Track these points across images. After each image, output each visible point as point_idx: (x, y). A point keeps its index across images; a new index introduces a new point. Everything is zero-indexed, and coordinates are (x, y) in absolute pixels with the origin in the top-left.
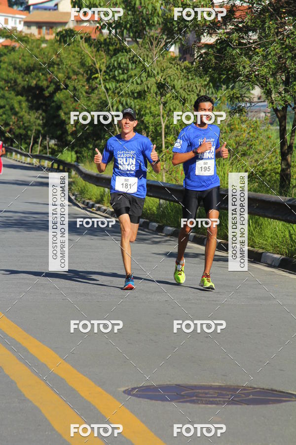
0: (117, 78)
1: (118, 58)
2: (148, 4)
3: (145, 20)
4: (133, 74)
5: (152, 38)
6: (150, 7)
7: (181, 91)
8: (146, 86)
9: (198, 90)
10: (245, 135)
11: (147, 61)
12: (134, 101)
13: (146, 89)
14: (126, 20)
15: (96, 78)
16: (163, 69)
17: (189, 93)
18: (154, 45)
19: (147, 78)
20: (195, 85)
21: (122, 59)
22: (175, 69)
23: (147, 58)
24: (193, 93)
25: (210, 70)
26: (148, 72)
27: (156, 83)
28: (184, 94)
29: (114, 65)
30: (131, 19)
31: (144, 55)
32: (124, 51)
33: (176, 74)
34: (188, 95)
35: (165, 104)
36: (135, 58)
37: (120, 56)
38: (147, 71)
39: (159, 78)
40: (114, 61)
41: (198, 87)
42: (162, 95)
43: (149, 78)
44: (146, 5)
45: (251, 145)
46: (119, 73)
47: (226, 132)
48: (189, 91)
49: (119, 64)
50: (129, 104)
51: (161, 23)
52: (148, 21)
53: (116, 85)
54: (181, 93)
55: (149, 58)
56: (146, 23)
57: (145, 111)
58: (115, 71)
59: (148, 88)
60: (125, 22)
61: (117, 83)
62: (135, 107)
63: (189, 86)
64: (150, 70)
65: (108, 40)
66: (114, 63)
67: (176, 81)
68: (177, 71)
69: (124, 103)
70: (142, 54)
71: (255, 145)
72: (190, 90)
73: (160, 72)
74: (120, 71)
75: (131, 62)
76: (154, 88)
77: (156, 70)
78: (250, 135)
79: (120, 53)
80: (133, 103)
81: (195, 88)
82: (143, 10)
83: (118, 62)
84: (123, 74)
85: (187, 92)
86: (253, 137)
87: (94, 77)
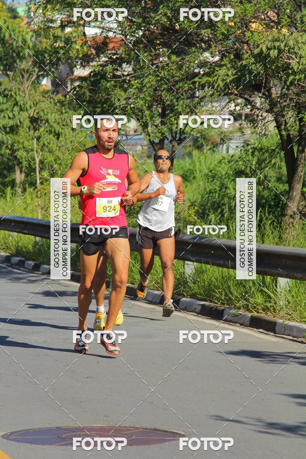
2: (18, 36)
3: (15, 53)
4: (5, 108)
5: (23, 71)
6: (20, 39)
7: (55, 125)
8: (18, 121)
11: (19, 94)
12: (6, 136)
13: (19, 123)
16: (35, 103)
17: (63, 127)
18: (26, 78)
19: (19, 113)
20: (69, 119)
22: (49, 103)
23: (19, 92)
24: (67, 127)
25: (84, 104)
26: (21, 106)
27: (29, 117)
28: (58, 128)
30: (1, 51)
31: (15, 88)
33: (49, 107)
34: (62, 129)
35: (38, 138)
38: (19, 105)
39: (31, 112)
41: (72, 121)
42: (35, 129)
43: (21, 113)
44: (16, 37)
48: (63, 125)
51: (32, 55)
52: (18, 54)
54: (55, 127)
55: (21, 92)
56: (17, 55)
57: (17, 146)
59: (20, 122)
63: (63, 120)
64: (22, 104)
67: (49, 115)
68: (50, 105)
70: (13, 87)
72: (64, 123)
73: (32, 105)
75: (3, 95)
76: (27, 123)
77: (29, 103)
80: (5, 138)
81: (69, 122)
82: (13, 42)
85: (61, 125)
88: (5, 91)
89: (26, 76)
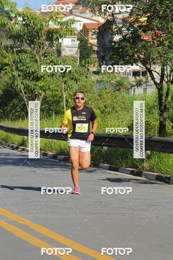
0: (19, 69)
1: (19, 57)
2: (38, 23)
3: (36, 33)
4: (30, 66)
5: (39, 44)
7: (75, 74)
9: (86, 73)
10: (109, 101)
11: (54, 56)
12: (30, 82)
14: (24, 33)
15: (6, 69)
17: (80, 75)
20: (84, 70)
21: (22, 57)
22: (72, 61)
23: (54, 54)
24: (83, 75)
26: (55, 63)
28: (77, 76)
29: (17, 61)
30: (27, 32)
31: (52, 52)
32: (23, 52)
33: (73, 63)
34: (80, 76)
35: (65, 83)
36: (46, 54)
37: (21, 55)
38: (54, 62)
40: (17, 58)
41: (86, 72)
44: (37, 23)
45: (114, 108)
46: (20, 65)
47: (98, 100)
48: (80, 74)
49: (20, 60)
50: (27, 84)
51: (46, 34)
52: (38, 33)
53: (18, 73)
54: (76, 75)
55: (55, 54)
56: (37, 34)
57: (45, 88)
58: (18, 65)
60: (24, 34)
61: (19, 72)
62: (31, 86)
63: (80, 71)
64: (55, 62)
65: (12, 46)
66: (17, 60)
69: (25, 84)
70: (51, 52)
71: (116, 107)
72: (81, 73)
74: (21, 64)
77: (60, 61)
78: (113, 101)
79: (21, 54)
80: (30, 84)
81: (84, 72)
82: (35, 26)
83: (20, 58)
84: (23, 66)
85: (79, 74)
86: (115, 102)
87: (5, 69)
88: (45, 53)
89: (42, 47)
